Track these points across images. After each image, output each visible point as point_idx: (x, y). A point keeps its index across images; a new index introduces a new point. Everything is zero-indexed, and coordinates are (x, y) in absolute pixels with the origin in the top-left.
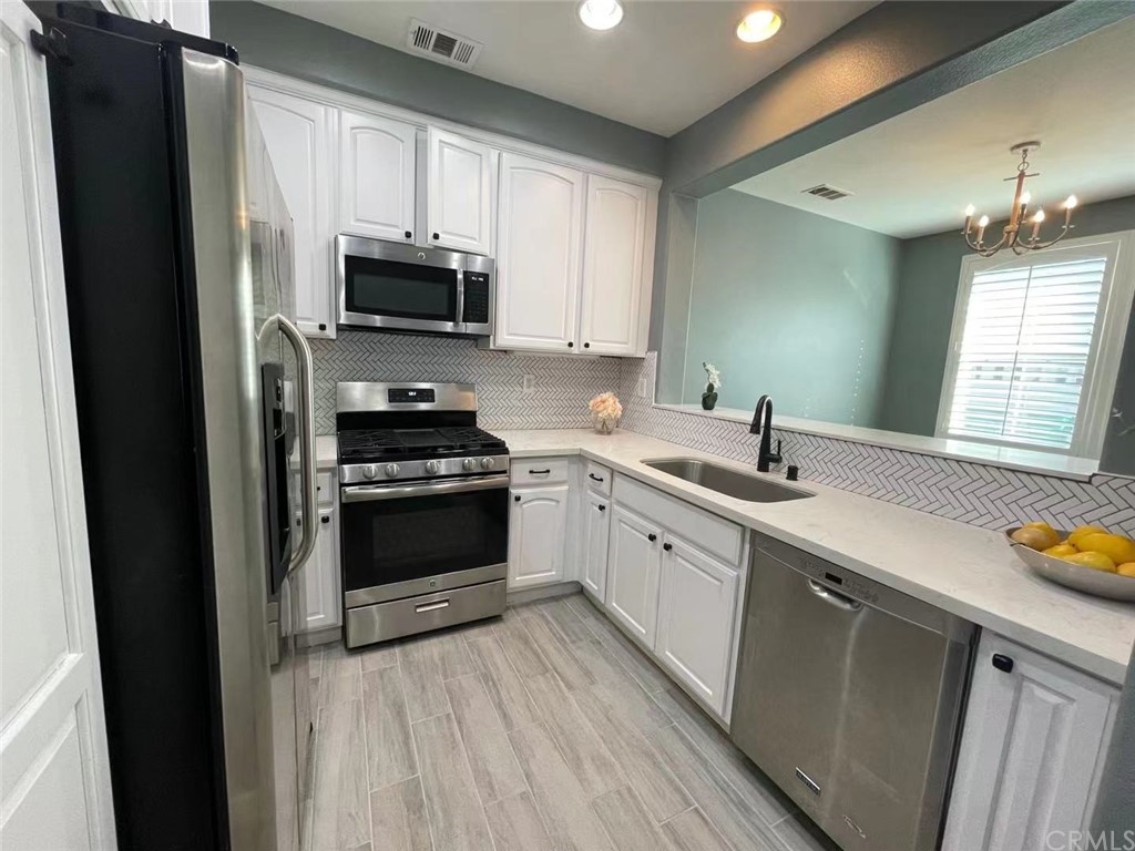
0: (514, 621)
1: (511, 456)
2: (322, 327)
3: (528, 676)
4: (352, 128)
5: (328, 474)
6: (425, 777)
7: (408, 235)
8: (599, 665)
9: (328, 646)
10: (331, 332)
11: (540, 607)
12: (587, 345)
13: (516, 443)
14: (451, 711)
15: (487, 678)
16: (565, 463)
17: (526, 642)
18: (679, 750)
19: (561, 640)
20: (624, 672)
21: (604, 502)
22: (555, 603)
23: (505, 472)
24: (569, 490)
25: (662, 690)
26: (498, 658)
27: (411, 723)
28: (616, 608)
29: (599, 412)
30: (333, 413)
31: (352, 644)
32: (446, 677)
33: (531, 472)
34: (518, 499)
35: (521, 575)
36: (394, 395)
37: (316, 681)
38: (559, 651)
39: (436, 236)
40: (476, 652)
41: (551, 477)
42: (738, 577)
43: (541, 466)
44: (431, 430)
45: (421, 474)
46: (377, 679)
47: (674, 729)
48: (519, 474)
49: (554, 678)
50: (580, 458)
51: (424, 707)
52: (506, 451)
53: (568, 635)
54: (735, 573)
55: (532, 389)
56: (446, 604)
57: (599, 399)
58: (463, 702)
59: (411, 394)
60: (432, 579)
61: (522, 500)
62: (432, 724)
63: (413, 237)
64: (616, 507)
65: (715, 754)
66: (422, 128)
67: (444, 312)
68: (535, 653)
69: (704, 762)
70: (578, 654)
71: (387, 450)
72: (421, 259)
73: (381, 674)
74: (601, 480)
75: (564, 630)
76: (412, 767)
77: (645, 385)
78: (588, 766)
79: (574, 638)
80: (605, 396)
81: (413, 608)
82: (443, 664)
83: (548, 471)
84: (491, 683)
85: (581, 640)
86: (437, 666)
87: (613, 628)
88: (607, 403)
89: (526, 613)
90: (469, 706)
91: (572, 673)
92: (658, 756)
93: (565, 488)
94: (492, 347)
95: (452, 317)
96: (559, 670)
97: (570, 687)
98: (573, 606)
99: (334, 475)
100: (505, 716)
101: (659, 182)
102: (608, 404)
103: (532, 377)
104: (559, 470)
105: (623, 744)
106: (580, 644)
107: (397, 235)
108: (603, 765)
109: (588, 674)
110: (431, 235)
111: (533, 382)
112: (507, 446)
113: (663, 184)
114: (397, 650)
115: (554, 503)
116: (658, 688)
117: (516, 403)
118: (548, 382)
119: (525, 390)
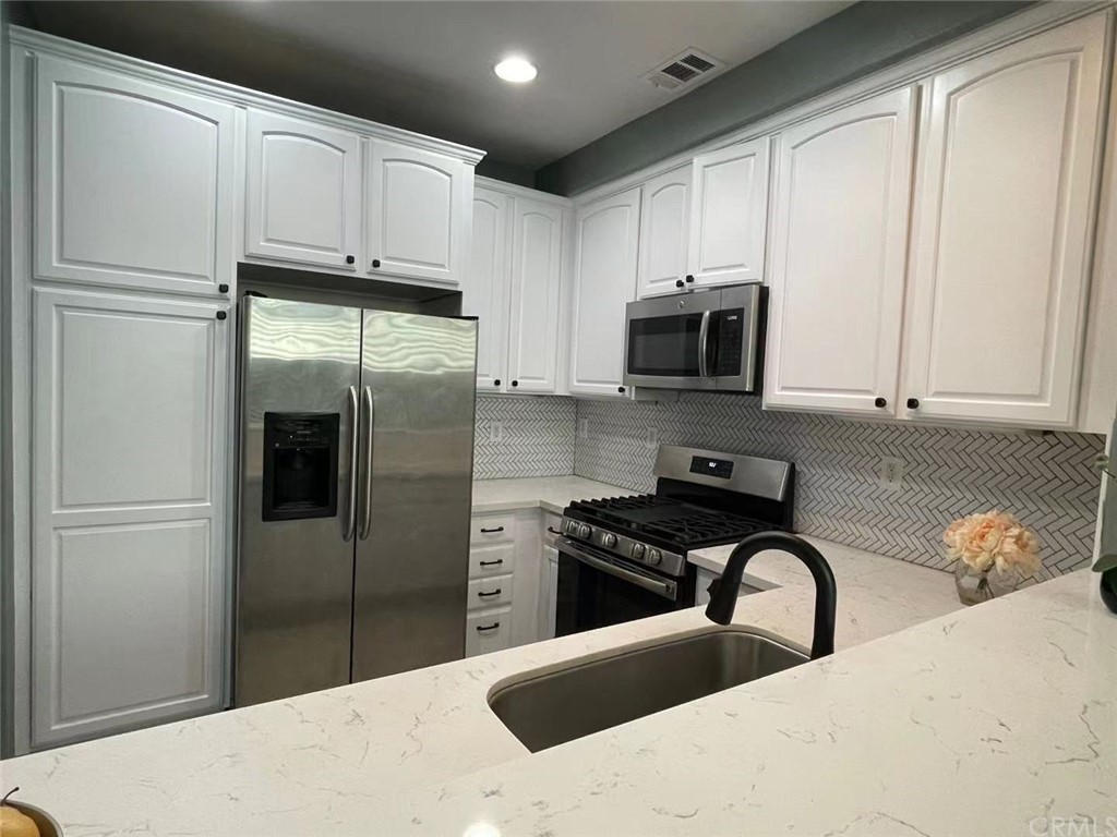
2: (621, 389)
7: (679, 284)
10: (631, 395)
36: (698, 464)
39: (689, 279)
59: (712, 465)
72: (679, 308)
111: (900, 470)
117: (868, 505)
118: (924, 475)
119: (884, 484)
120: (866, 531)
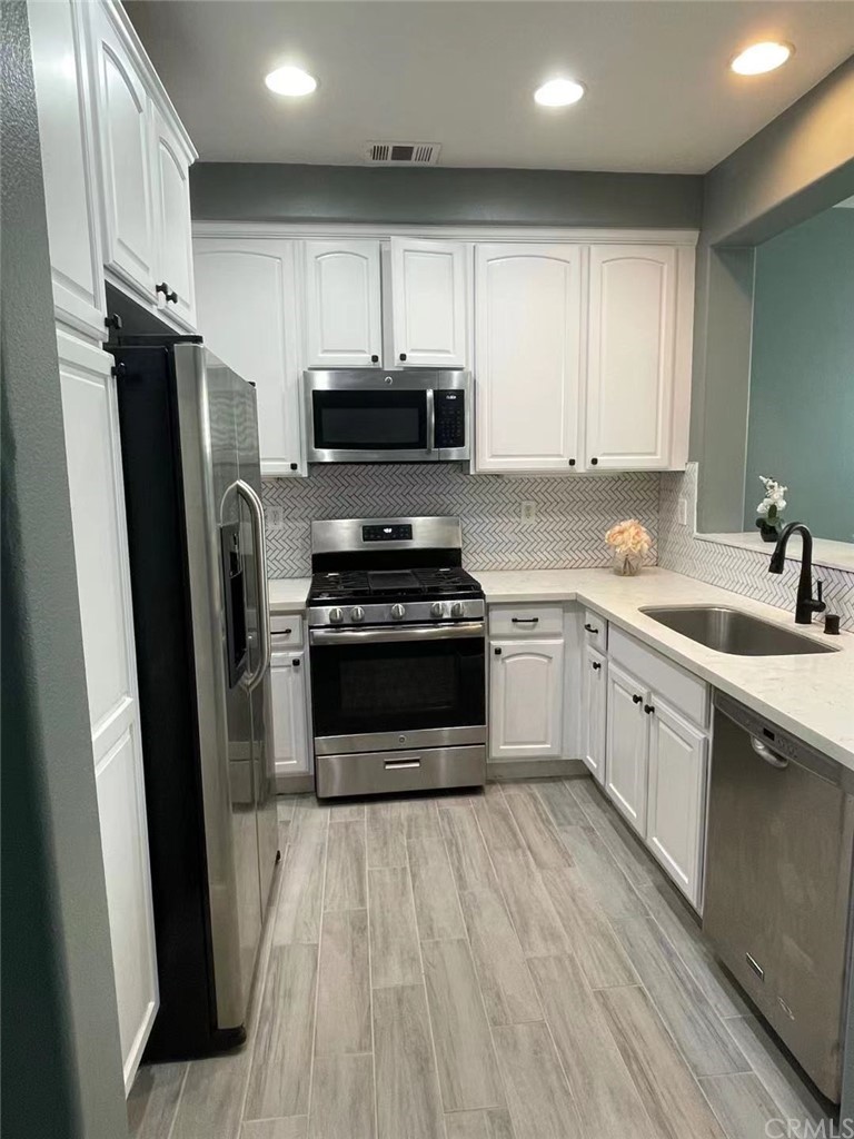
0: (498, 796)
1: (488, 600)
2: (294, 467)
3: (496, 849)
4: (317, 257)
5: (298, 617)
6: (372, 911)
7: (375, 359)
8: (584, 852)
9: (301, 795)
10: (303, 471)
11: (533, 786)
12: (595, 461)
13: (494, 586)
14: (408, 866)
15: (452, 844)
16: (558, 611)
17: (505, 818)
18: (646, 941)
19: (546, 822)
20: (610, 861)
21: (600, 659)
22: (552, 784)
23: (481, 619)
24: (565, 645)
25: (652, 884)
26: (468, 828)
27: (367, 868)
28: (612, 789)
29: (616, 547)
30: (309, 554)
31: (321, 795)
32: (409, 837)
33: (515, 620)
34: (498, 652)
35: (505, 744)
36: (370, 533)
37: (287, 823)
38: (540, 832)
39: (403, 357)
40: (446, 820)
41: (541, 627)
42: (706, 740)
43: (527, 612)
44: (408, 571)
45: (387, 618)
46: (343, 830)
47: (649, 921)
48: (500, 623)
49: (524, 855)
50: (575, 605)
51: (383, 858)
52: (481, 595)
53: (555, 816)
54: (703, 736)
55: (533, 520)
56: (417, 765)
57: (617, 528)
58: (421, 860)
59: (387, 531)
60: (402, 734)
61: (504, 654)
62: (387, 873)
63: (380, 359)
64: (611, 665)
65: (686, 950)
66: (386, 238)
67: (415, 439)
68: (511, 829)
69: (670, 954)
70: (564, 838)
71: (355, 593)
72: (387, 384)
73: (347, 826)
74: (596, 631)
75: (553, 811)
76: (362, 901)
77: (687, 506)
78: (535, 935)
79: (562, 821)
80: (624, 524)
81: (382, 765)
82: (409, 826)
83: (536, 620)
84: (454, 849)
85: (570, 823)
86: (402, 825)
87: (617, 818)
88: (626, 534)
89: (513, 790)
90: (427, 863)
91: (548, 854)
92: (617, 938)
93: (560, 641)
94: (472, 473)
95: (421, 443)
96: (534, 849)
97: (540, 865)
98: (575, 790)
99: (304, 618)
100: (460, 878)
101: (694, 234)
102: (630, 535)
103: (533, 504)
104: (550, 620)
105: (580, 922)
106: (569, 828)
107: (363, 360)
108: (551, 935)
109: (565, 855)
110: (397, 357)
111: (533, 511)
112: (483, 588)
113: (700, 235)
114: (366, 808)
115: (546, 660)
116: (647, 883)
117: (512, 537)
118: (555, 510)
119: (524, 520)
120: (513, 557)
